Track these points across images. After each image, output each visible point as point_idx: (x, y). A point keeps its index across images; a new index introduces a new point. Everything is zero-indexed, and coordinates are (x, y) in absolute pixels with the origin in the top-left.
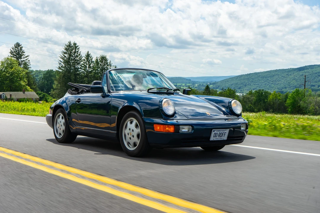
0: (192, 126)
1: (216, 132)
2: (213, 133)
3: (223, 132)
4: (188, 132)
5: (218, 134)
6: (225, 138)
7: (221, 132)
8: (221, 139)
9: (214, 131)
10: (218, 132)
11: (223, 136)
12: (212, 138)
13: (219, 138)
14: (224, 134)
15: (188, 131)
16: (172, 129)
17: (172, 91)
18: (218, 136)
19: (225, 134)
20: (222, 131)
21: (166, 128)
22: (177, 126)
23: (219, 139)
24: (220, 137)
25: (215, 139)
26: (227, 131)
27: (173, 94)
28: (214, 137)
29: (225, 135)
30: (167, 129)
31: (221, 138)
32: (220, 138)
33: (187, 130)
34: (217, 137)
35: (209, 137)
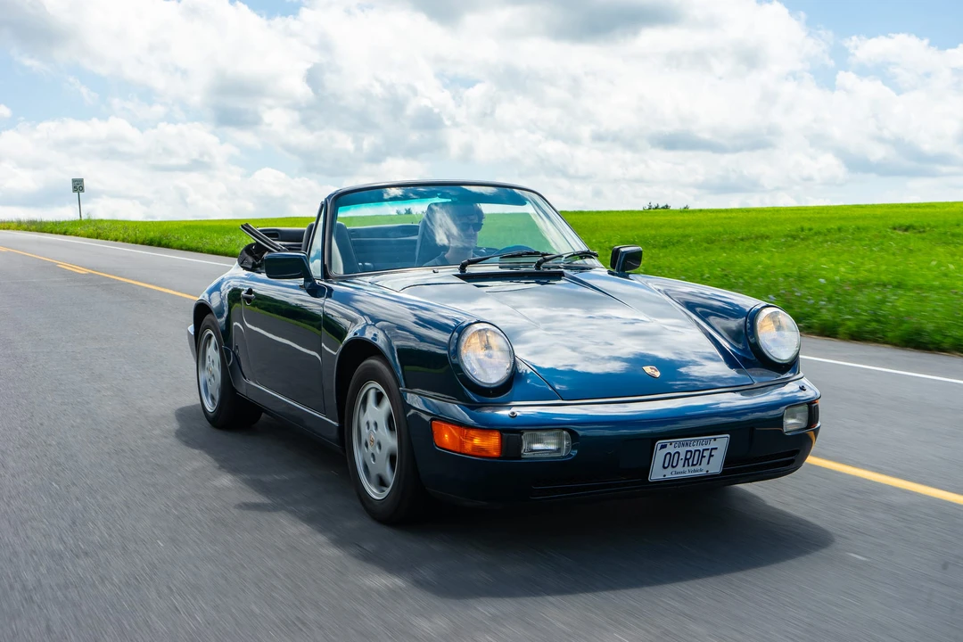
0: (572, 432)
1: (671, 449)
2: (659, 456)
3: (701, 448)
4: (557, 455)
5: (682, 456)
6: (715, 466)
7: (692, 449)
8: (695, 471)
9: (664, 447)
10: (682, 450)
11: (705, 461)
12: (657, 473)
13: (686, 468)
14: (706, 454)
15: (559, 450)
16: (491, 443)
17: (562, 262)
18: (681, 463)
19: (714, 454)
20: (696, 444)
21: (472, 439)
22: (512, 433)
23: (688, 474)
24: (693, 465)
25: (670, 474)
26: (721, 443)
27: (559, 276)
28: (664, 468)
29: (711, 456)
30: (477, 441)
31: (697, 467)
32: (693, 468)
33: (552, 447)
34: (680, 468)
35: (646, 469)
